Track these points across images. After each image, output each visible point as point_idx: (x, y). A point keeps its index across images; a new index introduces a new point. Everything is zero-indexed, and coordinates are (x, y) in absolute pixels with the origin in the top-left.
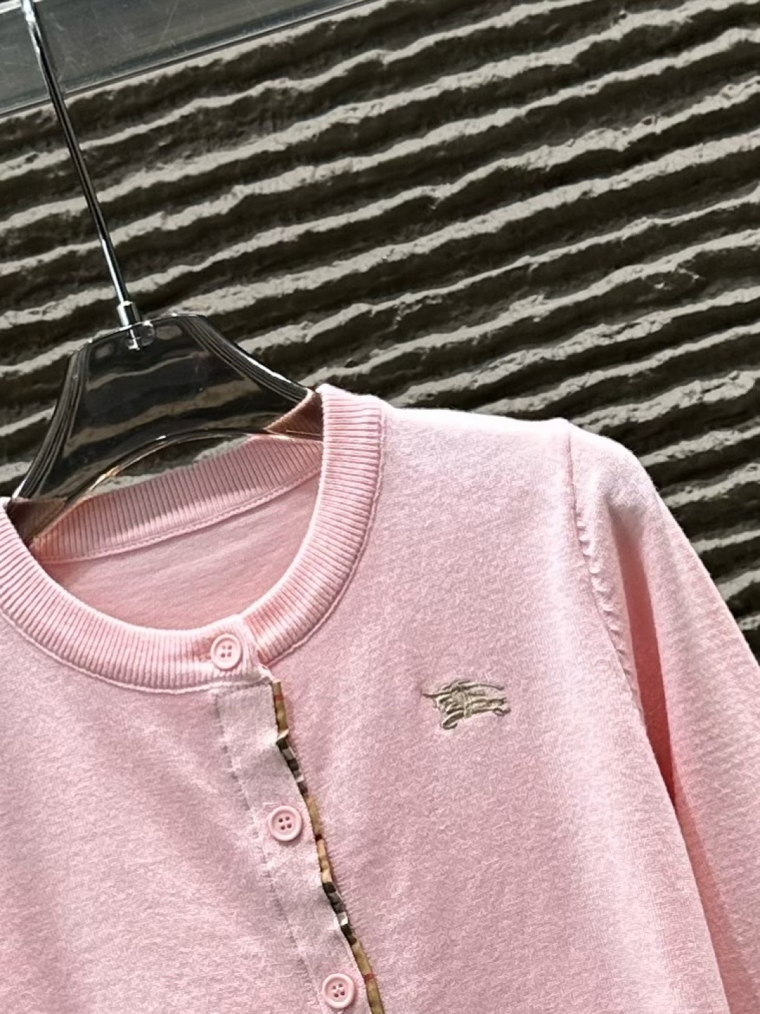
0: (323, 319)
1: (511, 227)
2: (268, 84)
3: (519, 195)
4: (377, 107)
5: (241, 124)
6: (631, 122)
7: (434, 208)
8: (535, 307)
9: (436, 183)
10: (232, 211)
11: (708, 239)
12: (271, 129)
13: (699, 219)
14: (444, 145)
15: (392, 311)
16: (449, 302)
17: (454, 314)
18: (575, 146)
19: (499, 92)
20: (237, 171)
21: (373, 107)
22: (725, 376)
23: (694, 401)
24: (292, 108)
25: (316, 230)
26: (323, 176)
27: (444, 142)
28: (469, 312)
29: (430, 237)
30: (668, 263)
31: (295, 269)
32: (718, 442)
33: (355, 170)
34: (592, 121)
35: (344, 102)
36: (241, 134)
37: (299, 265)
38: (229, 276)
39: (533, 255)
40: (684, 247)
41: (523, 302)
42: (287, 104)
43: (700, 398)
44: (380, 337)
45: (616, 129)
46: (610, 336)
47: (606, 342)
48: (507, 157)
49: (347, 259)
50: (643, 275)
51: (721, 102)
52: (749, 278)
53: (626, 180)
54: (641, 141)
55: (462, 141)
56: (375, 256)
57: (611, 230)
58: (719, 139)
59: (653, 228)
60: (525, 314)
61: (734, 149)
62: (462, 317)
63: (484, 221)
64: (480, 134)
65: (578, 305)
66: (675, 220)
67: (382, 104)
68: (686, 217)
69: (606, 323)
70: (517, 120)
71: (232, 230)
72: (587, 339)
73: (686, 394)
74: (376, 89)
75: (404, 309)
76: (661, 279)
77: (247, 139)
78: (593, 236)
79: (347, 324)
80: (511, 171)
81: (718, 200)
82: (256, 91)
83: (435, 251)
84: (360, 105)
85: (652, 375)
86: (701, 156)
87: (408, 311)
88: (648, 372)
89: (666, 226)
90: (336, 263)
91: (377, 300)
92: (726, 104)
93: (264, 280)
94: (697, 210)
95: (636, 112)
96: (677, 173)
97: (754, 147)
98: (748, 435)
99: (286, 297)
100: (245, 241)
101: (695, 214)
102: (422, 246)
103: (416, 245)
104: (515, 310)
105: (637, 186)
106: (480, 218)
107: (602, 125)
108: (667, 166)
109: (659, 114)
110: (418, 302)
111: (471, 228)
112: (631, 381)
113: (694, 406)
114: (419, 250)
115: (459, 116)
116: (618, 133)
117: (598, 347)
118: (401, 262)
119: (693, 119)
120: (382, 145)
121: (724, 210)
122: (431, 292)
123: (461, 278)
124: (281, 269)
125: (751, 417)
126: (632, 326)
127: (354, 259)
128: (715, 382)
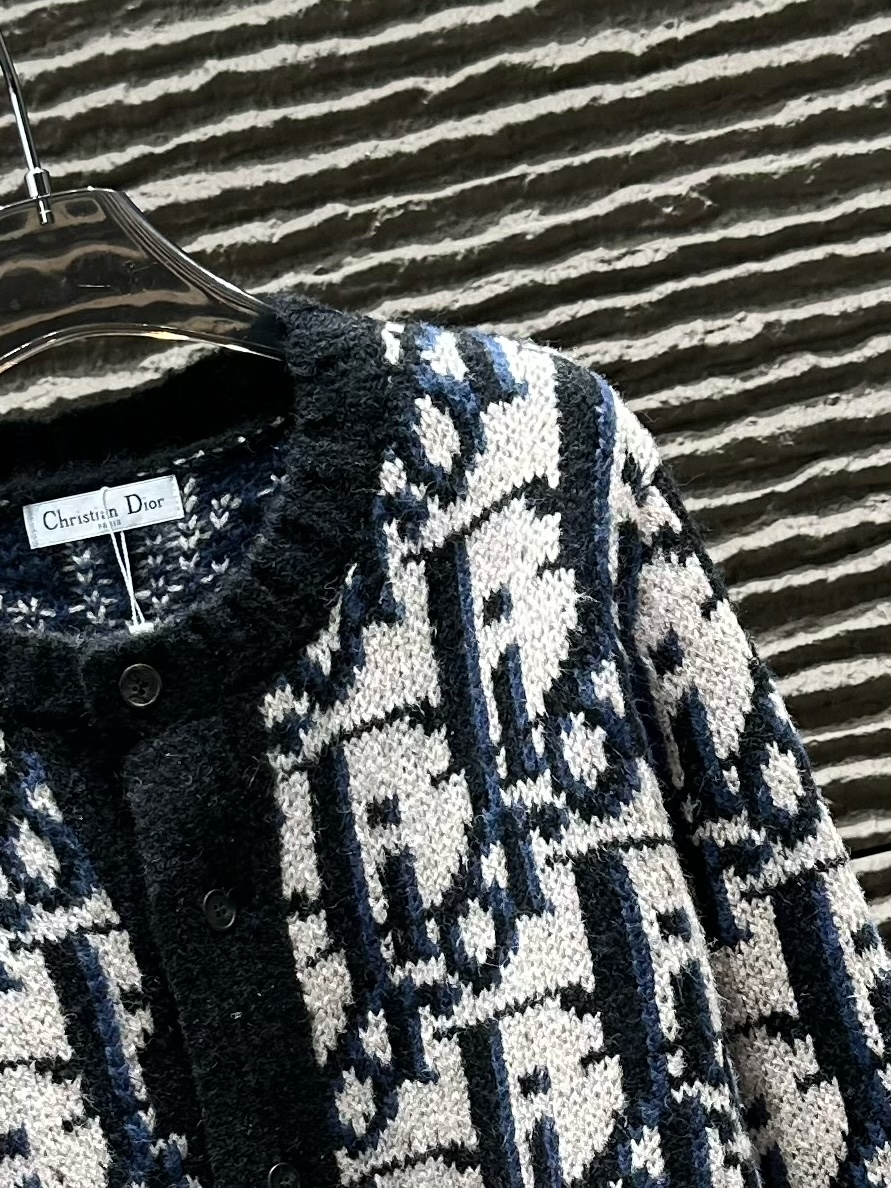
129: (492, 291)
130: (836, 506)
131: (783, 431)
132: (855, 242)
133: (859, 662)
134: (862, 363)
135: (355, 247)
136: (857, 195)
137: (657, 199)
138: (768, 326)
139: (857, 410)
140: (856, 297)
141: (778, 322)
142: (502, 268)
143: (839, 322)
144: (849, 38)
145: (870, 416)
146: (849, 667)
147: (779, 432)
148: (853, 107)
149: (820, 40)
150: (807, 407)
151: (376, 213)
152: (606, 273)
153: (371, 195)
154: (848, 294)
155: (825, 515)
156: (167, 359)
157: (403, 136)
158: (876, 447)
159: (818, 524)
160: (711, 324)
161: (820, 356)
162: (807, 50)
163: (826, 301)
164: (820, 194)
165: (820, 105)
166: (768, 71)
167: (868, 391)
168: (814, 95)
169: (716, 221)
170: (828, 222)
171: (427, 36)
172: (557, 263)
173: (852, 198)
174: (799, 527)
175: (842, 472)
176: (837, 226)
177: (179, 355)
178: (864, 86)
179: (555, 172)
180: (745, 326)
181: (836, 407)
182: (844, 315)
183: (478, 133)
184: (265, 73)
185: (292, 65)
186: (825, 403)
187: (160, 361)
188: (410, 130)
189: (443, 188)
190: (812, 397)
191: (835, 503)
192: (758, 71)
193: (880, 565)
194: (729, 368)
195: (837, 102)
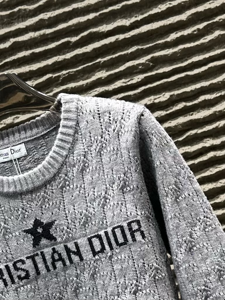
0: (38, 79)
1: (95, 50)
2: (20, 7)
3: (98, 40)
4: (53, 13)
5: (12, 20)
6: (131, 17)
7: (71, 44)
8: (103, 74)
9: (72, 37)
10: (10, 46)
11: (155, 52)
12: (21, 21)
13: (152, 46)
14: (74, 25)
15: (59, 76)
16: (77, 73)
17: (78, 77)
18: (114, 24)
19: (91, 9)
20: (11, 34)
21: (52, 14)
22: (161, 94)
23: (151, 102)
24: (27, 15)
25: (35, 52)
26: (37, 35)
27: (74, 24)
28: (83, 76)
29: (70, 53)
30: (143, 60)
31: (30, 64)
32: (159, 115)
33: (47, 33)
34: (119, 17)
35: (43, 12)
36: (12, 23)
37: (31, 63)
38: (10, 66)
39: (101, 58)
40: (148, 55)
41: (99, 73)
42: (26, 13)
43: (153, 101)
44: (56, 84)
45: (127, 19)
46: (126, 83)
47: (124, 85)
48: (93, 28)
49: (45, 61)
50: (135, 64)
51: (158, 10)
52: (168, 64)
53: (129, 35)
54: (133, 22)
55: (79, 24)
56: (54, 59)
57: (126, 50)
58: (158, 21)
59: (138, 49)
60: (99, 76)
61: (162, 25)
62: (81, 78)
63: (86, 48)
64: (85, 21)
65: (116, 73)
66: (145, 47)
67: (54, 13)
68: (148, 46)
69: (125, 79)
70: (96, 17)
71: (10, 53)
72: (119, 84)
73: (149, 100)
74: (53, 8)
75: (63, 76)
76: (141, 65)
77: (14, 24)
78: (120, 52)
79: (45, 80)
80: (95, 33)
81: (158, 40)
82: (16, 10)
83: (72, 58)
84: (48, 13)
85: (139, 94)
86: (152, 27)
87: (64, 76)
88: (137, 94)
89: (142, 49)
90: (42, 62)
91: (55, 73)
92: (160, 11)
93: (20, 67)
94: (152, 44)
95: (132, 14)
96: (145, 32)
97: (168, 24)
98: (168, 112)
99: (27, 73)
100: (14, 56)
101: (151, 45)
102: (68, 56)
103: (66, 56)
104: (97, 75)
105: (133, 36)
106: (85, 47)
107: (122, 18)
108: (142, 30)
109: (139, 14)
110: (67, 73)
111: (82, 50)
112: (132, 96)
113: (152, 104)
114: (67, 57)
115: (78, 16)
116: (127, 20)
117: (122, 86)
118: (62, 61)
119: (150, 15)
120: (55, 25)
121: (160, 43)
122: (71, 70)
123: (80, 66)
124: (26, 64)
125: (169, 107)
126: (132, 80)
127: (47, 61)
128: (158, 96)
129: (94, 94)
130: (196, 143)
131: (178, 124)
132: (193, 71)
133: (206, 185)
134: (198, 103)
135: (56, 85)
136: (192, 58)
137: (137, 65)
138: (171, 96)
139: (198, 116)
140: (195, 86)
141: (174, 95)
142: (97, 87)
143: (191, 93)
144: (185, 15)
145: (202, 118)
146: (204, 186)
147: (177, 124)
148: (188, 34)
149: (178, 16)
150: (185, 116)
151: (61, 76)
152: (125, 86)
153: (59, 71)
154: (192, 85)
155: (193, 146)
156: (7, 120)
157: (66, 54)
158: (205, 126)
159: (191, 148)
160: (155, 97)
161: (187, 103)
162: (174, 20)
163: (187, 87)
164: (182, 58)
165: (179, 34)
166: (164, 26)
167: (201, 111)
168: (178, 32)
169: (154, 69)
170: (185, 66)
171: (69, 26)
172: (112, 84)
173: (191, 59)
174: (186, 150)
175: (196, 134)
176: (188, 67)
177: (10, 119)
178: (191, 28)
179: (108, 60)
180: (165, 97)
181: (192, 116)
182: (192, 91)
183: (86, 51)
184: (26, 41)
185: (33, 38)
186: (189, 115)
187: (5, 122)
188: (68, 52)
189: (78, 67)
190: (186, 114)
191: (195, 142)
192: (161, 27)
193: (209, 158)
194: (162, 108)
195: (184, 33)
